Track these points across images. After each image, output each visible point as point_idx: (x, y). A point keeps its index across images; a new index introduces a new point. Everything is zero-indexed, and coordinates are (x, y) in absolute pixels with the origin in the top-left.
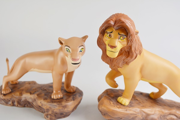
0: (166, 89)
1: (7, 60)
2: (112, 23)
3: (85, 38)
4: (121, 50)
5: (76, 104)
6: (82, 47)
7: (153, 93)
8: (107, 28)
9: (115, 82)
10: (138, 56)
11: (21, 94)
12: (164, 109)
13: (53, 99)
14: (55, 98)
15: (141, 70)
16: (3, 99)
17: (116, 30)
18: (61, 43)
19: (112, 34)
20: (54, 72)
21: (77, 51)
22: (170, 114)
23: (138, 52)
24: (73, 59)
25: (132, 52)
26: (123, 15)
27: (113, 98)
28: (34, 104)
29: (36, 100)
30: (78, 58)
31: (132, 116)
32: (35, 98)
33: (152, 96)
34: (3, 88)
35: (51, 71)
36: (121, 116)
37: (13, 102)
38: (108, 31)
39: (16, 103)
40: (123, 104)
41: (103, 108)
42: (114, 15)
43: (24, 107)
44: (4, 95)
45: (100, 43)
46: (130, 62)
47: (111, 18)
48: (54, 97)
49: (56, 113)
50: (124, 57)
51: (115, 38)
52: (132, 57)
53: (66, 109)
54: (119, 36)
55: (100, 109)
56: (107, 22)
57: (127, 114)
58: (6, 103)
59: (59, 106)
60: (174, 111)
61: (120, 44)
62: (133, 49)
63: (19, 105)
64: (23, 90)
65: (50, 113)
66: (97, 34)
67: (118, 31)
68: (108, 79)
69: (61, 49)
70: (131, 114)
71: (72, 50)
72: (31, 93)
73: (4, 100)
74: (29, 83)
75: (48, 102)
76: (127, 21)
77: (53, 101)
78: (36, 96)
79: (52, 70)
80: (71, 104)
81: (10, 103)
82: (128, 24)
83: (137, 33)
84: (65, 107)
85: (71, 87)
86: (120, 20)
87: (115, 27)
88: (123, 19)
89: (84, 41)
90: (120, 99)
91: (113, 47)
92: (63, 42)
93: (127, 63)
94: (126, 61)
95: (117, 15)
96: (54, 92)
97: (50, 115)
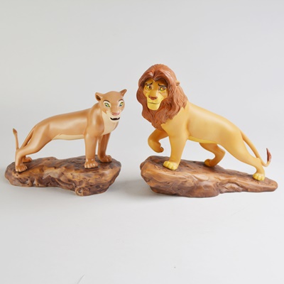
0: (223, 153)
1: (15, 131)
2: (152, 74)
3: (124, 92)
4: (163, 102)
5: (115, 173)
6: (122, 101)
7: (208, 160)
8: (147, 80)
9: (160, 144)
10: (182, 108)
11: (42, 170)
12: (222, 176)
13: (87, 168)
14: (89, 167)
15: (188, 127)
16: (17, 179)
17: (156, 81)
18: (98, 98)
19: (152, 86)
20: (87, 136)
21: (116, 104)
22: (229, 182)
23: (181, 104)
24: (114, 114)
25: (174, 104)
26: (162, 66)
27: (158, 163)
28: (62, 179)
29: (65, 173)
30: (118, 112)
31: (181, 181)
32: (63, 171)
33: (208, 164)
34: (17, 164)
35: (82, 136)
36: (168, 180)
37: (32, 182)
38: (148, 83)
39: (35, 182)
40: (170, 168)
41: (147, 172)
42: (153, 66)
43: (47, 186)
44: (20, 173)
45: (141, 97)
46: (174, 115)
47: (150, 70)
48: (87, 166)
49: (91, 186)
50: (166, 111)
51: (155, 89)
52: (174, 110)
53: (103, 178)
54: (159, 87)
55: (144, 174)
56: (146, 74)
57: (176, 178)
58: (23, 183)
59: (95, 175)
60: (234, 178)
61: (160, 96)
62: (175, 101)
63: (40, 185)
64: (43, 166)
65: (84, 185)
66: (137, 87)
67: (158, 83)
68: (151, 141)
69: (96, 106)
70: (180, 178)
71: (112, 104)
72: (55, 168)
73: (19, 180)
74: (48, 159)
75: (82, 172)
76: (166, 72)
77: (87, 170)
78: (64, 168)
79: (85, 134)
80: (108, 173)
81: (29, 182)
82: (168, 75)
83: (178, 84)
84: (102, 175)
85: (106, 156)
86: (159, 71)
87: (155, 78)
88: (162, 70)
89: (123, 95)
90: (167, 164)
91: (154, 98)
92: (101, 98)
93: (170, 117)
94: (169, 114)
95: (156, 66)
96: (87, 160)
97: (83, 188)
